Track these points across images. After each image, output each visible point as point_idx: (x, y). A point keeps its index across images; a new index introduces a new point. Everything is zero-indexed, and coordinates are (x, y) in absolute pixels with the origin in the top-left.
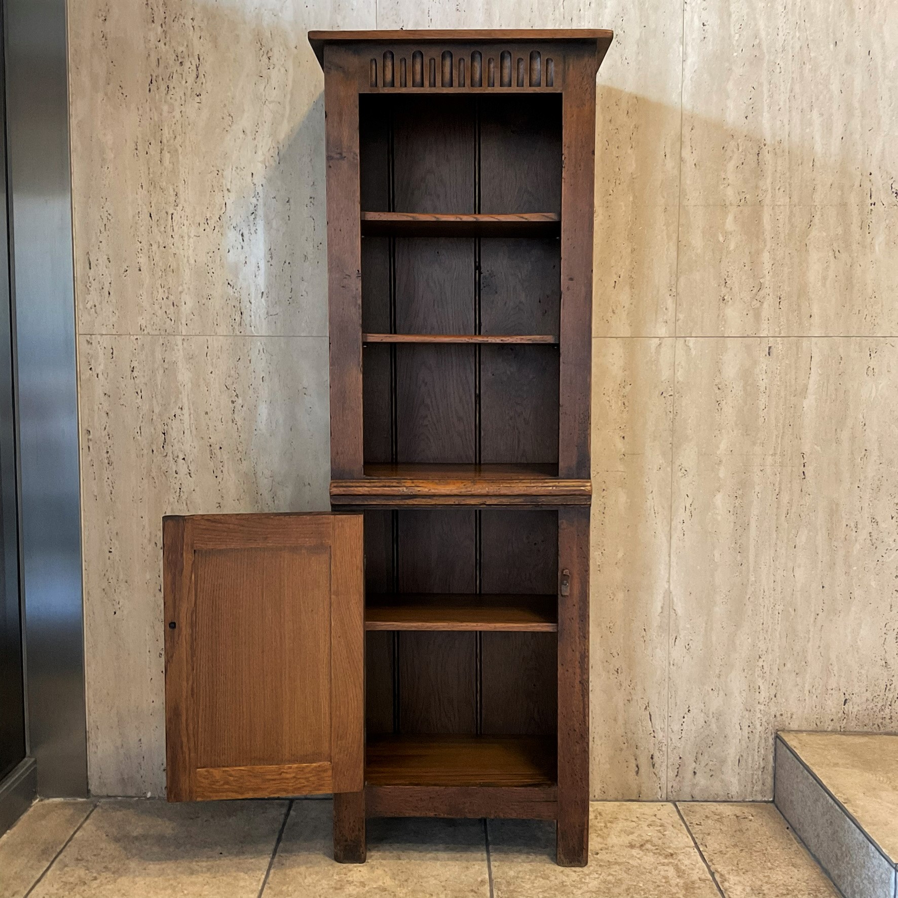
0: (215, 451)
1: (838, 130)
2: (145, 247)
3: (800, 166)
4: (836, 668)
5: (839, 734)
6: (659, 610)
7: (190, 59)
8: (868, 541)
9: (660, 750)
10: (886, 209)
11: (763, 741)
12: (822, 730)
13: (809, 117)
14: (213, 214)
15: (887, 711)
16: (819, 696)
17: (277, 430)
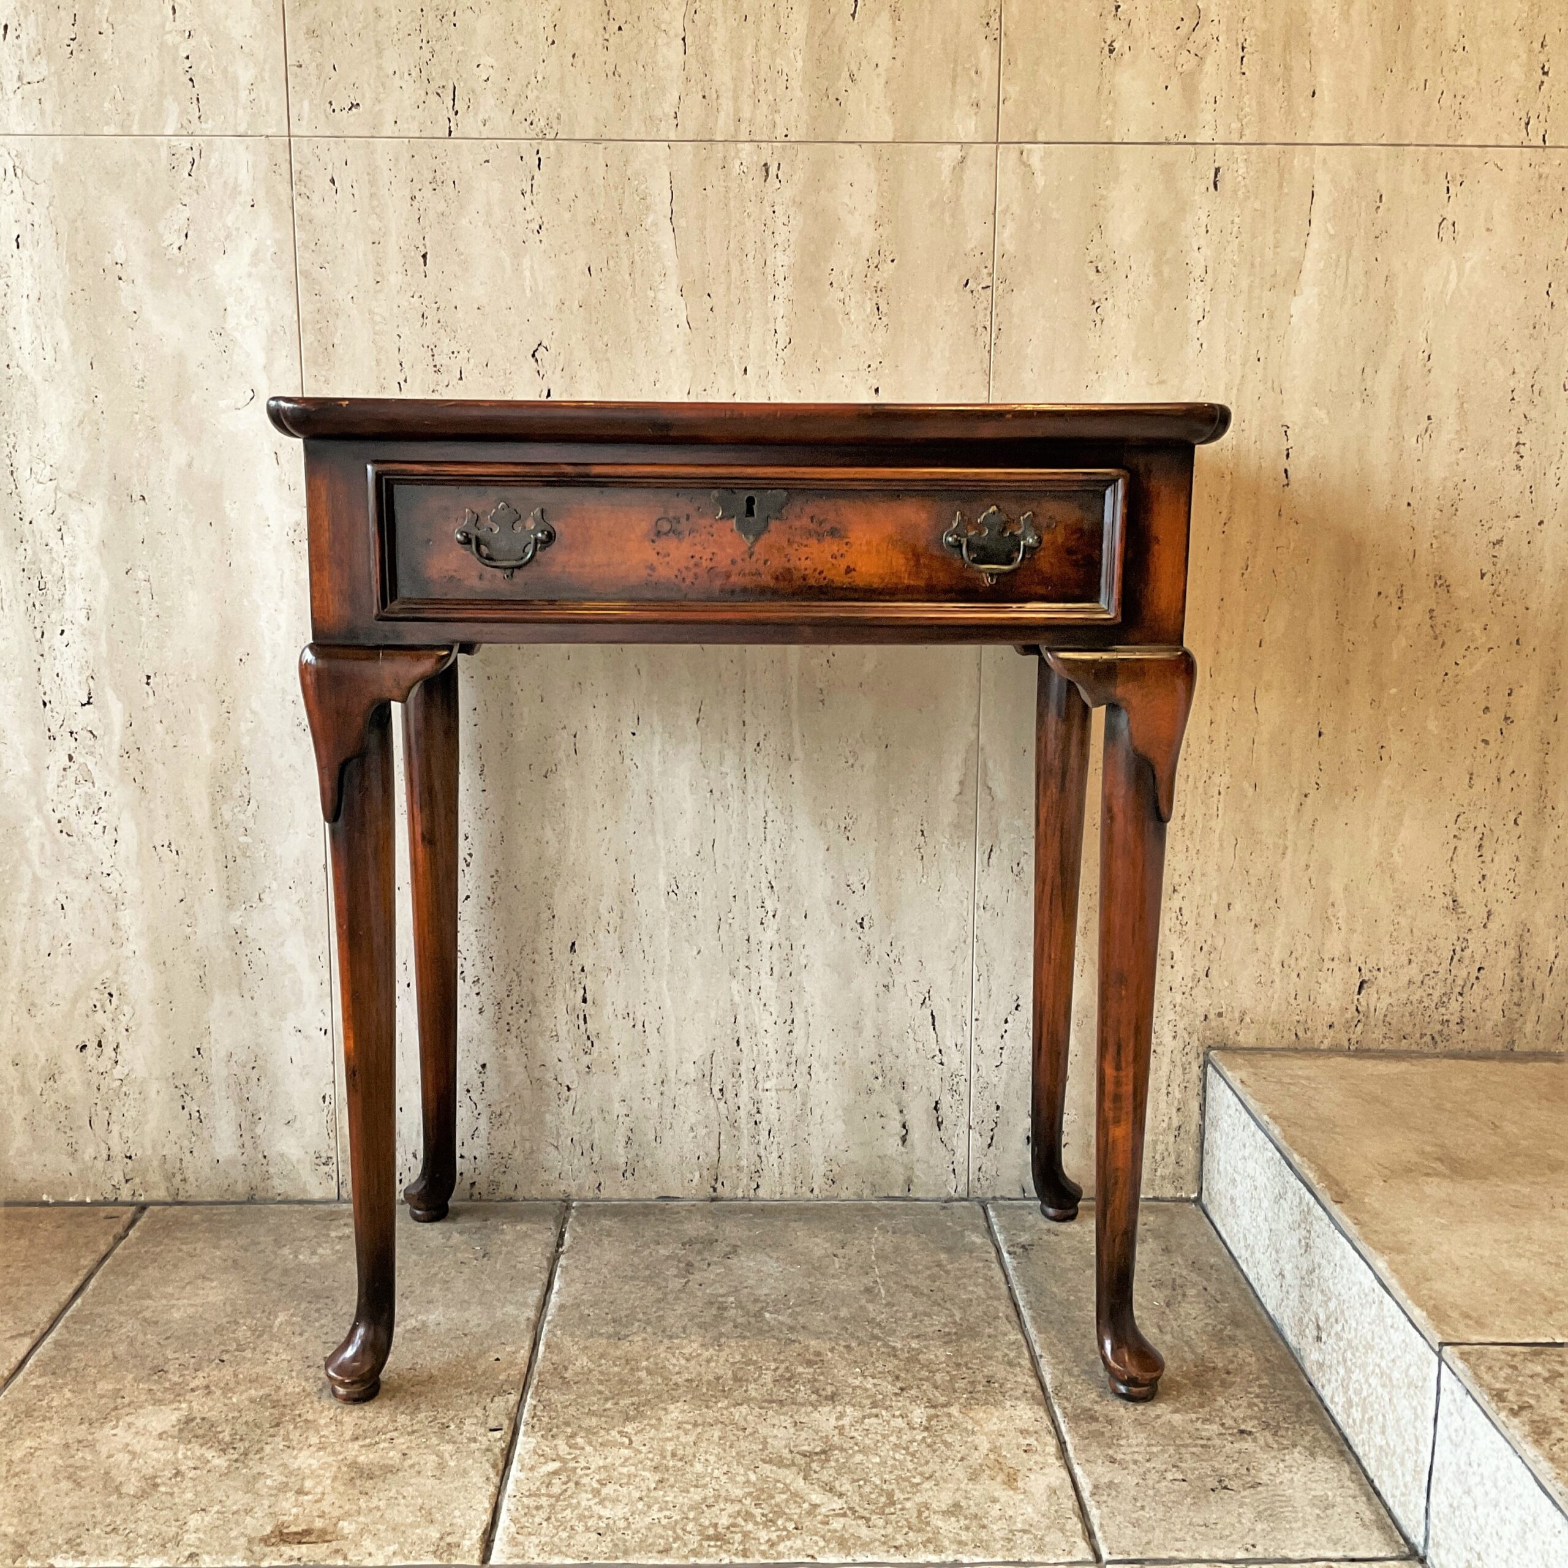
4: (1342, 913)
5: (1347, 1056)
6: (956, 789)
8: (1426, 628)
9: (953, 1091)
11: (1179, 1071)
12: (1309, 1046)
15: (1454, 1006)
16: (1303, 974)
17: (58, 366)
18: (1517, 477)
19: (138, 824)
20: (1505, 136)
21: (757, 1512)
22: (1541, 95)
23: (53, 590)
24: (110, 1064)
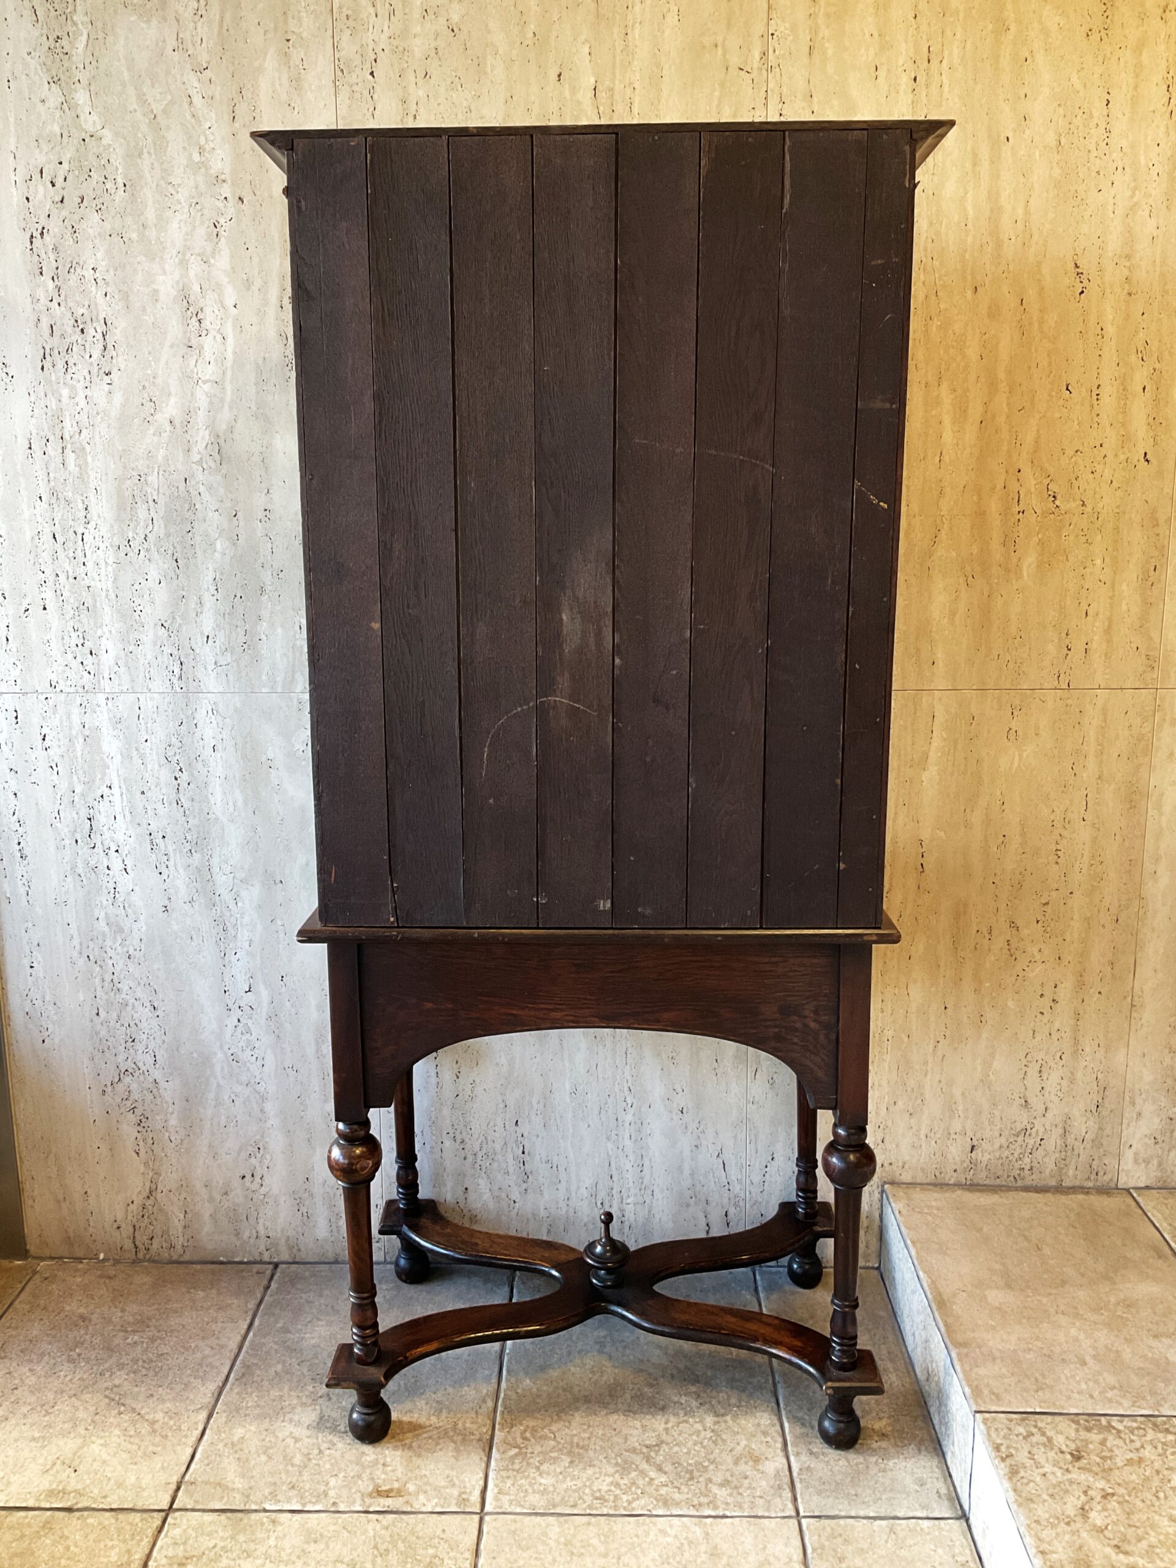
0: (158, 841)
1: (976, 411)
2: (50, 578)
3: (923, 462)
4: (960, 1108)
5: (963, 1189)
7: (95, 324)
8: (1006, 951)
10: (1039, 519)
12: (943, 1181)
13: (935, 394)
14: (137, 534)
15: (1027, 1160)
16: (938, 1141)
17: (236, 814)
18: (1057, 867)
19: (275, 1056)
20: (1046, 684)
21: (622, 1482)
22: (1067, 661)
23: (232, 932)
24: (258, 1186)
